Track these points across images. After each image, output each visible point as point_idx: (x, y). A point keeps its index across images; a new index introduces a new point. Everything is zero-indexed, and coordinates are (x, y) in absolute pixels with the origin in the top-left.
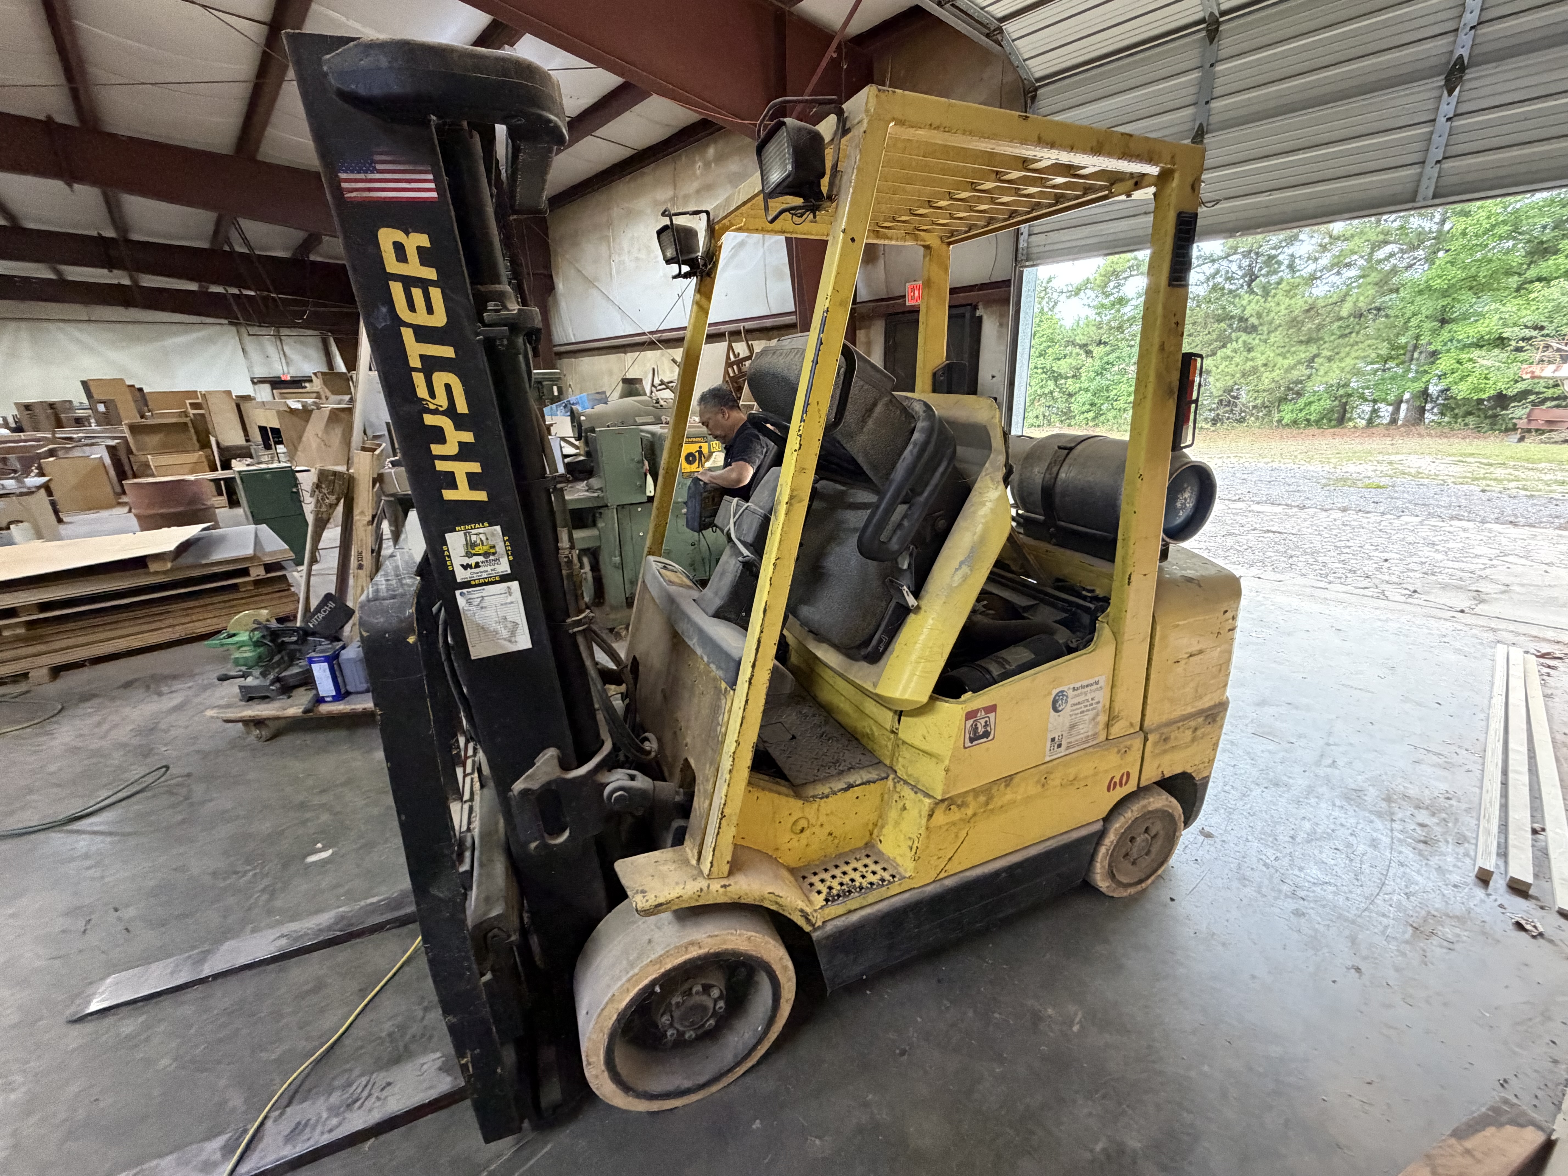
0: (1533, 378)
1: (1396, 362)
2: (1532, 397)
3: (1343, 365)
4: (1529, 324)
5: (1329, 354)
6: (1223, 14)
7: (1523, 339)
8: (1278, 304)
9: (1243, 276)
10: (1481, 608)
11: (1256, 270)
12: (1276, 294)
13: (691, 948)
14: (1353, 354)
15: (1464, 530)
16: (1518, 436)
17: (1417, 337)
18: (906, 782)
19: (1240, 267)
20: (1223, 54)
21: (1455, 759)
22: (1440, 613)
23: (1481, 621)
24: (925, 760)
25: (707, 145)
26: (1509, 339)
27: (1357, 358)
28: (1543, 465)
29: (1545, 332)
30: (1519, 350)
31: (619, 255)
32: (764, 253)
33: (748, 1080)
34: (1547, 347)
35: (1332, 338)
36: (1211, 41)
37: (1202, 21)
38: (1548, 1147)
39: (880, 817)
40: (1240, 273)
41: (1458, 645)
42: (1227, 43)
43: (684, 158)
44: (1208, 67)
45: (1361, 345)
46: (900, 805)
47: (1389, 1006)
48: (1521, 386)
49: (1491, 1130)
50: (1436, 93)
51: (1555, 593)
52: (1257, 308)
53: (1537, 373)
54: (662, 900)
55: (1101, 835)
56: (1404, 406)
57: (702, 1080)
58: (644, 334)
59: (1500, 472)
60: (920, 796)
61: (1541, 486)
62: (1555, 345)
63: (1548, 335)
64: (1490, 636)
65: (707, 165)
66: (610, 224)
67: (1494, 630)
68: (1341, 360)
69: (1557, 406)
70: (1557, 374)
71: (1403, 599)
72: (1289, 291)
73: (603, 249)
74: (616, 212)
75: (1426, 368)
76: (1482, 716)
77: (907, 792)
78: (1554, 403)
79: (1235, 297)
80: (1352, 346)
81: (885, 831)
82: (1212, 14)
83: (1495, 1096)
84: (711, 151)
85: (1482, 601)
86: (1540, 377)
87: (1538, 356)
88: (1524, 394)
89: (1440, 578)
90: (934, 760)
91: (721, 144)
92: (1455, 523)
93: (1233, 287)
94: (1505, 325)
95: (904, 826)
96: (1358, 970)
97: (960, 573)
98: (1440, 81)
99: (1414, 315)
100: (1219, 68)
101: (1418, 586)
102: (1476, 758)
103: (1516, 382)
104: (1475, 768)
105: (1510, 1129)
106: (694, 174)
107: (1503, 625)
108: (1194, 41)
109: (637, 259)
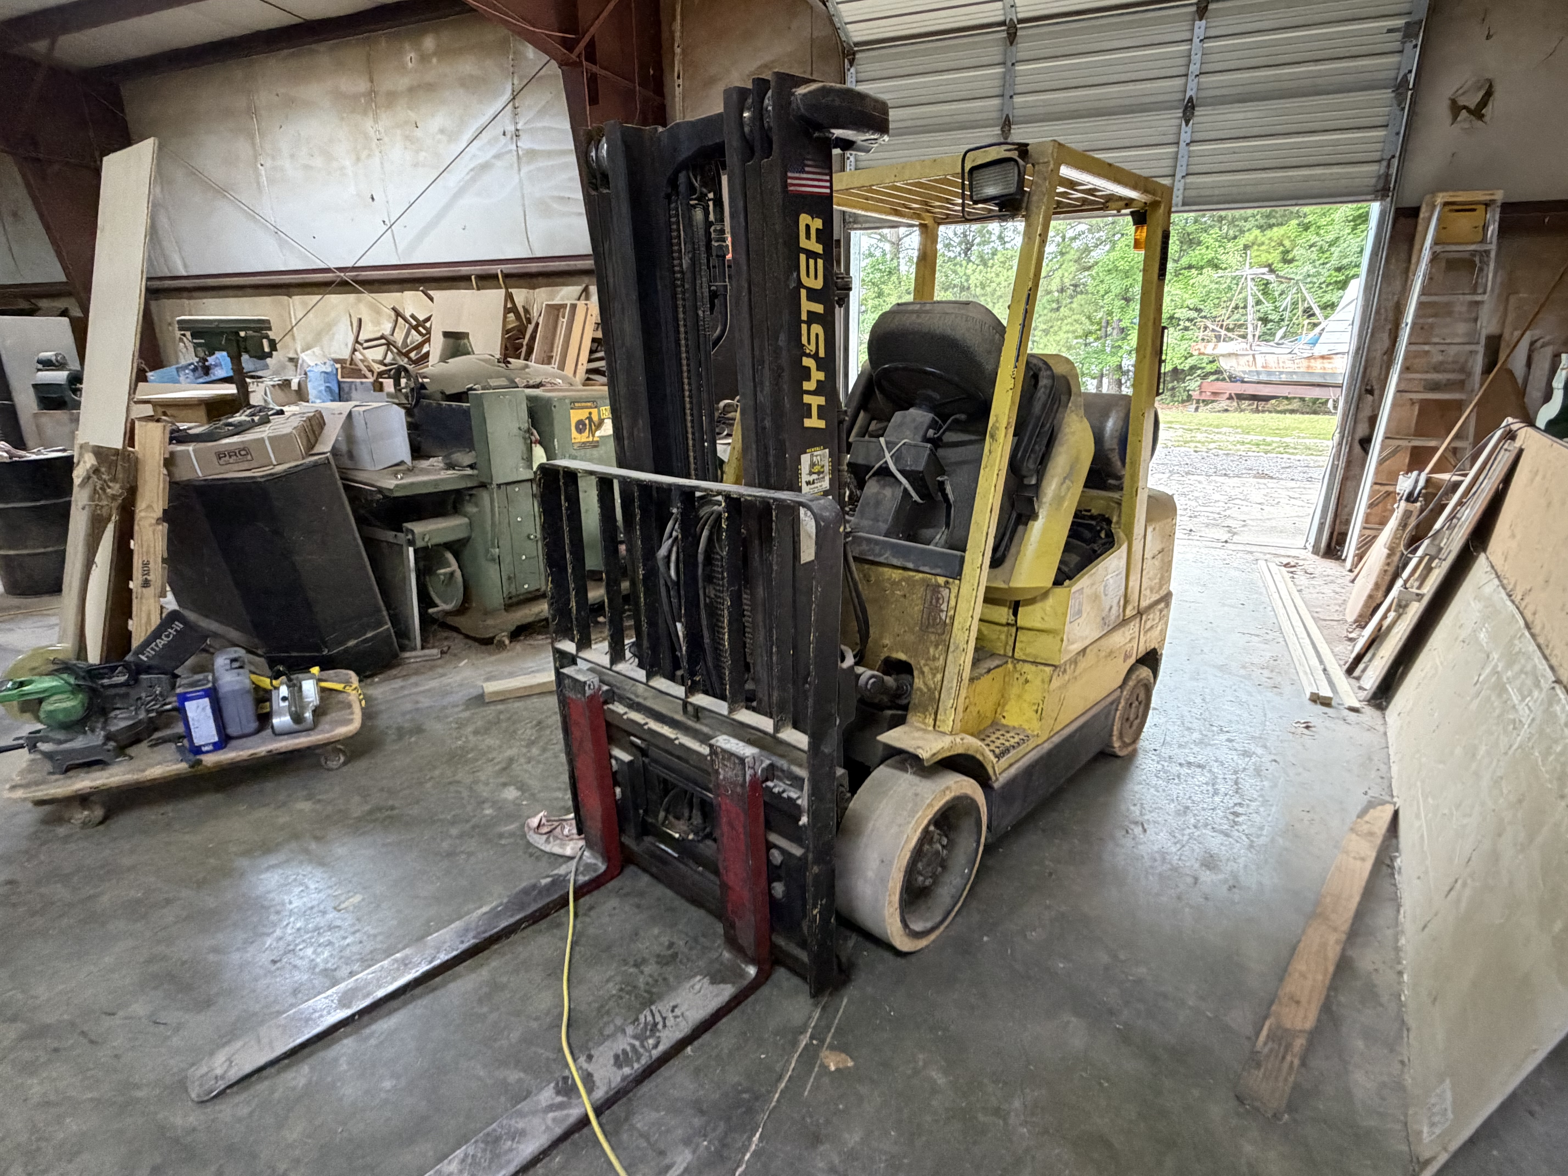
0: (1200, 354)
1: (1094, 336)
2: (1199, 372)
3: (1058, 338)
4: (1191, 306)
5: (1045, 327)
6: (1021, 21)
7: (1188, 320)
8: (997, 275)
9: (960, 243)
10: (1236, 539)
11: (970, 238)
12: (993, 265)
13: (948, 792)
14: (1065, 328)
15: (1200, 482)
16: (1194, 406)
17: (1110, 313)
18: (1024, 661)
19: (955, 234)
20: (1021, 55)
21: (1268, 637)
22: (1214, 545)
23: (1240, 547)
24: (1044, 638)
25: (424, 32)
26: (1179, 320)
27: (1067, 332)
28: (1224, 430)
29: (1203, 314)
30: (1186, 329)
31: (273, 158)
32: (521, 180)
33: (959, 919)
34: (1206, 328)
35: (1046, 311)
36: (1011, 43)
37: (1003, 23)
38: (1396, 814)
39: (1003, 696)
40: (957, 240)
41: (1235, 565)
42: (1023, 48)
43: (384, 44)
44: (1008, 64)
45: (1069, 320)
46: (1022, 680)
47: (1299, 774)
48: (1191, 362)
49: (1372, 811)
50: (1177, 122)
51: (1274, 523)
52: (980, 278)
53: (1202, 351)
54: (934, 751)
55: (1117, 701)
56: (1105, 380)
57: (938, 919)
58: (327, 270)
59: (1200, 437)
60: (1041, 667)
61: (1230, 447)
62: (1211, 327)
63: (1205, 317)
64: (1250, 557)
65: (424, 58)
66: (252, 112)
67: (1251, 553)
68: (1055, 333)
69: (1217, 379)
70: (1216, 352)
71: (1186, 537)
72: (1004, 263)
73: (242, 147)
74: (263, 97)
75: (1120, 343)
76: (1270, 608)
77: (1027, 667)
78: (1214, 377)
79: (955, 265)
80: (1062, 320)
81: (1007, 708)
82: (1011, 20)
83: (1365, 798)
84: (429, 43)
85: (1235, 534)
86: (1204, 354)
87: (1201, 334)
88: (1193, 368)
89: (1201, 519)
90: (1051, 636)
91: (446, 36)
92: (1190, 477)
93: (952, 255)
94: (1176, 307)
95: (1027, 697)
96: (1275, 761)
97: (1065, 486)
98: (1179, 113)
99: (1106, 293)
100: (1019, 67)
101: (1191, 527)
102: (1278, 634)
103: (1186, 358)
104: (1281, 640)
105: (1379, 808)
106: (404, 67)
107: (1254, 549)
108: (997, 40)
109: (307, 167)
